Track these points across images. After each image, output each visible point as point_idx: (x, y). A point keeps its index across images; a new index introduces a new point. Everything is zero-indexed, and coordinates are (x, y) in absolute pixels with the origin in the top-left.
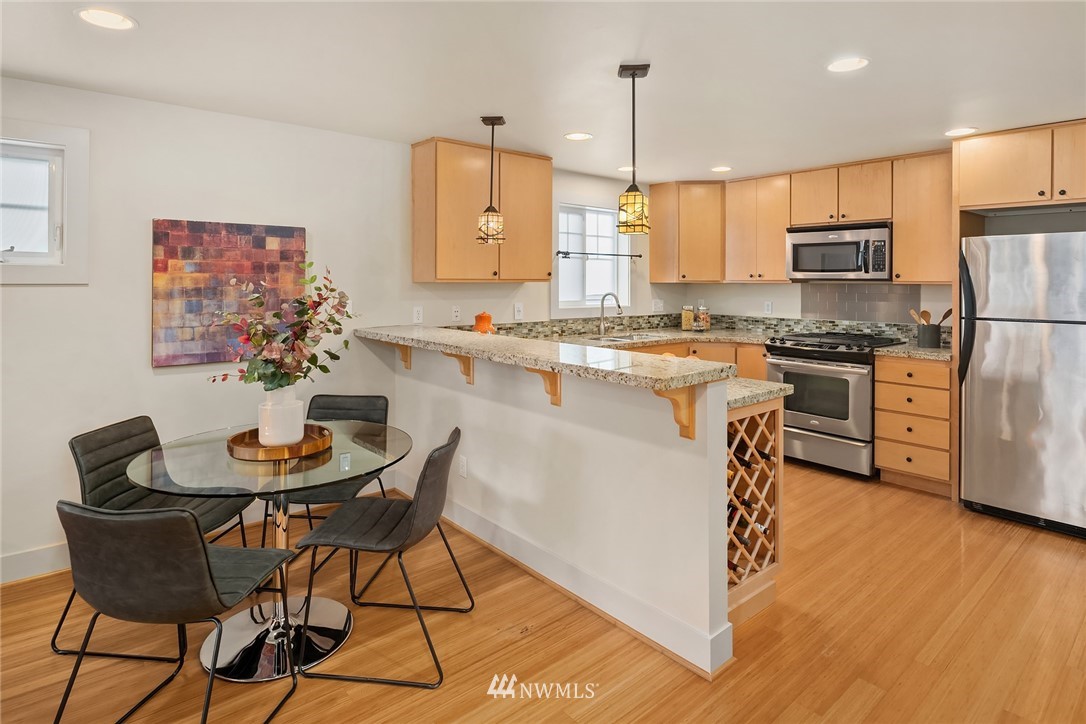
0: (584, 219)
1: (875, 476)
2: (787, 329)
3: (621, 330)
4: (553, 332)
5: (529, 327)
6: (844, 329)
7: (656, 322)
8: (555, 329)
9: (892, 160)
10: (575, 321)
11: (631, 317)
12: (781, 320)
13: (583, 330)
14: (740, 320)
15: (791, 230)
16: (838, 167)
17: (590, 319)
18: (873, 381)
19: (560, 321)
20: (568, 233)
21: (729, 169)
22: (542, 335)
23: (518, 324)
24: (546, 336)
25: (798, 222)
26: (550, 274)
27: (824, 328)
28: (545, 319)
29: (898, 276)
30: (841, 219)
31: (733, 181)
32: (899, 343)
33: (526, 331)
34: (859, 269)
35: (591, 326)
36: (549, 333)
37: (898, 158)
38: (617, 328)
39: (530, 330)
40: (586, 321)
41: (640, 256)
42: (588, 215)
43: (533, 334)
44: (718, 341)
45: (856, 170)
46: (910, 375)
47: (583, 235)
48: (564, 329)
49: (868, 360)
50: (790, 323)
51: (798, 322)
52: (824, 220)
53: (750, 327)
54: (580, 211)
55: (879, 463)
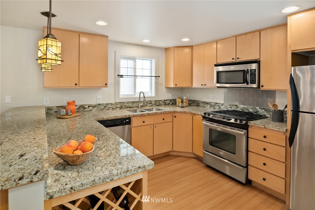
0: (135, 62)
1: (248, 183)
2: (218, 107)
3: (151, 106)
4: (117, 107)
5: (104, 105)
6: (241, 109)
7: (168, 102)
8: (117, 106)
9: (260, 31)
10: (128, 103)
11: (155, 101)
12: (217, 103)
13: (132, 106)
14: (201, 102)
15: (216, 65)
16: (236, 36)
17: (135, 102)
18: (248, 137)
19: (120, 103)
20: (127, 68)
21: (189, 40)
22: (111, 109)
23: (99, 104)
24: (113, 109)
25: (220, 62)
26: (106, 84)
27: (233, 108)
28: (113, 102)
29: (262, 86)
30: (237, 60)
31: (196, 46)
32: (265, 117)
33: (103, 107)
34: (244, 83)
35: (135, 104)
36: (115, 107)
37: (263, 30)
38: (148, 105)
39: (105, 107)
40: (133, 102)
41: (159, 77)
42: (137, 61)
43: (107, 108)
44: (185, 112)
45: (243, 37)
46: (265, 137)
47: (135, 69)
48: (122, 106)
49: (246, 127)
50: (220, 105)
51: (222, 105)
52: (230, 60)
53: (205, 105)
54: (134, 59)
55: (250, 177)
